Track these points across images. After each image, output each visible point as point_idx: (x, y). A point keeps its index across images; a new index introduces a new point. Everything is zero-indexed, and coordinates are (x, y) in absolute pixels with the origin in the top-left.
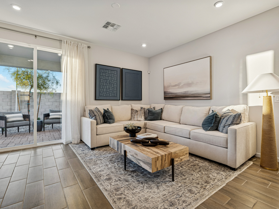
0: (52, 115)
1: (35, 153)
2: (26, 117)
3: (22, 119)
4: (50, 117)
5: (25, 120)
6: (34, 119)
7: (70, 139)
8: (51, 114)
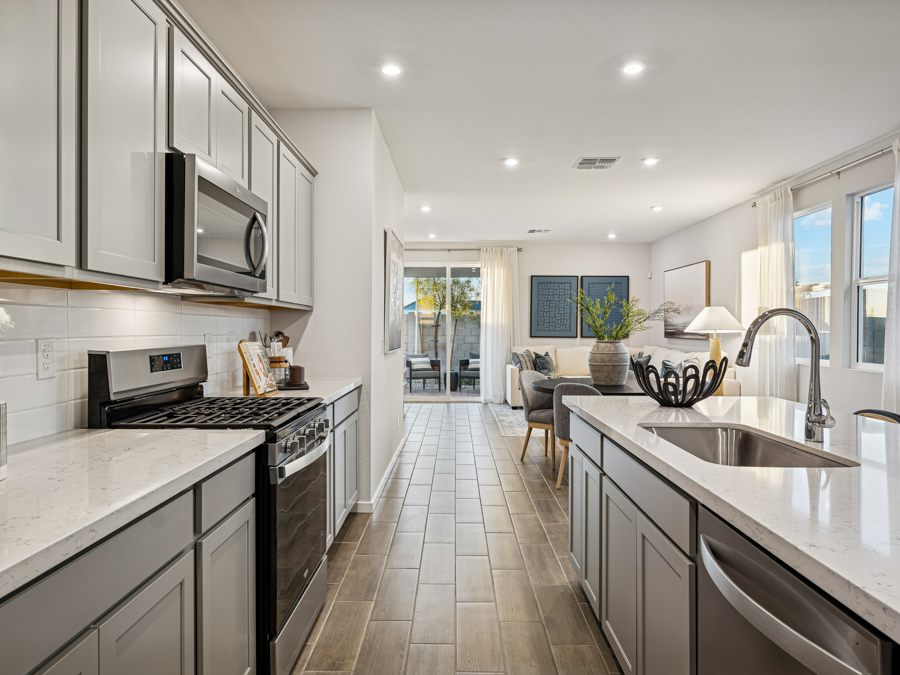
0: (473, 363)
1: (448, 407)
2: (435, 364)
3: (429, 366)
4: (470, 366)
5: (433, 369)
6: (447, 369)
7: (490, 397)
8: (471, 361)
